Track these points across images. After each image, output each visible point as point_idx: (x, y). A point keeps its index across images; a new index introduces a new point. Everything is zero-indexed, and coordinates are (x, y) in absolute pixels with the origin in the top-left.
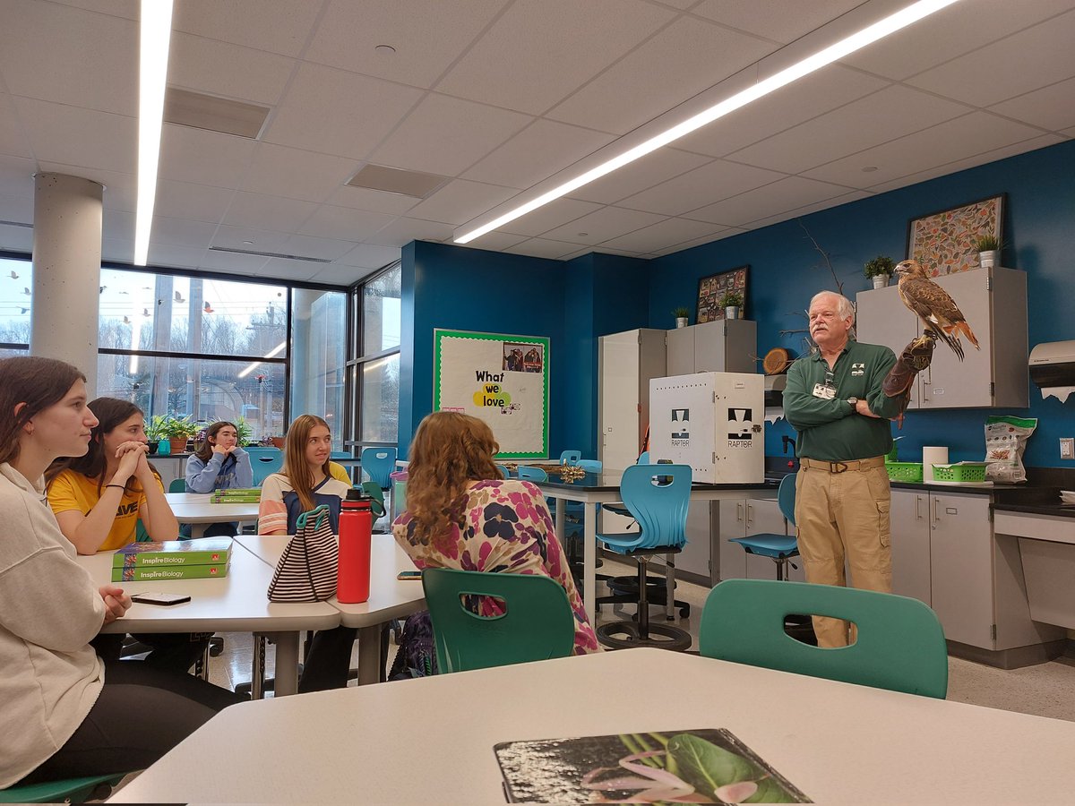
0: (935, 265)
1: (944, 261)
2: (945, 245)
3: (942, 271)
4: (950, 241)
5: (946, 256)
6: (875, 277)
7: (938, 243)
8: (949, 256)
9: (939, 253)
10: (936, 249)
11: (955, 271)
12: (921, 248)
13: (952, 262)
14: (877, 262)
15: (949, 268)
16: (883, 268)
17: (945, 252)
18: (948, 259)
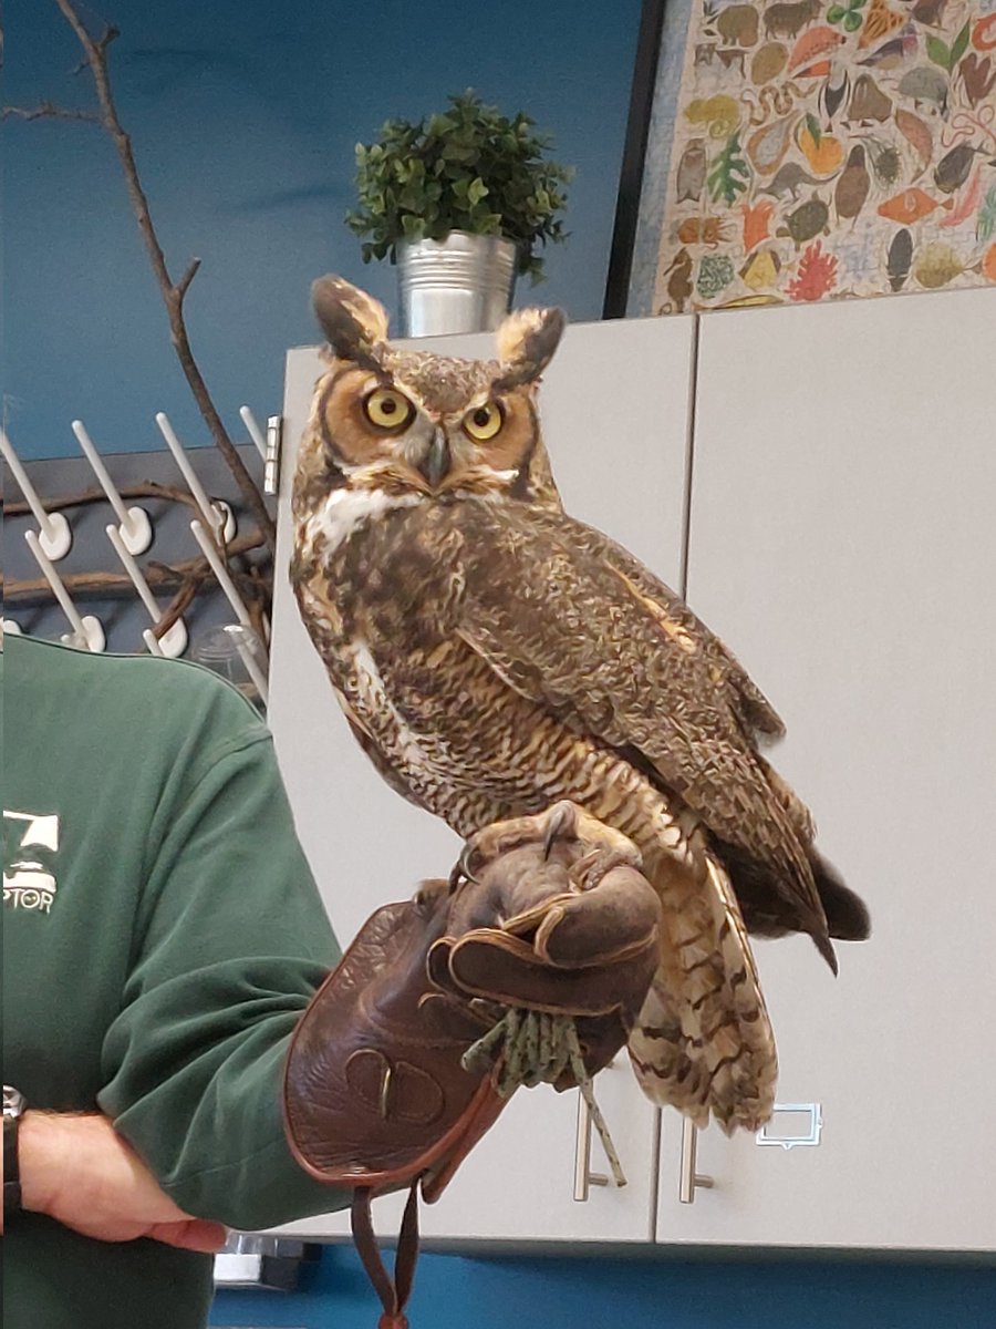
0: (808, 221)
1: (877, 194)
2: (888, 81)
3: (859, 265)
4: (920, 58)
5: (889, 165)
6: (422, 253)
7: (847, 60)
8: (909, 161)
9: (846, 136)
10: (833, 99)
11: (938, 277)
12: (736, 85)
13: (923, 206)
14: (438, 143)
15: (901, 251)
16: (478, 191)
17: (887, 133)
18: (902, 184)
